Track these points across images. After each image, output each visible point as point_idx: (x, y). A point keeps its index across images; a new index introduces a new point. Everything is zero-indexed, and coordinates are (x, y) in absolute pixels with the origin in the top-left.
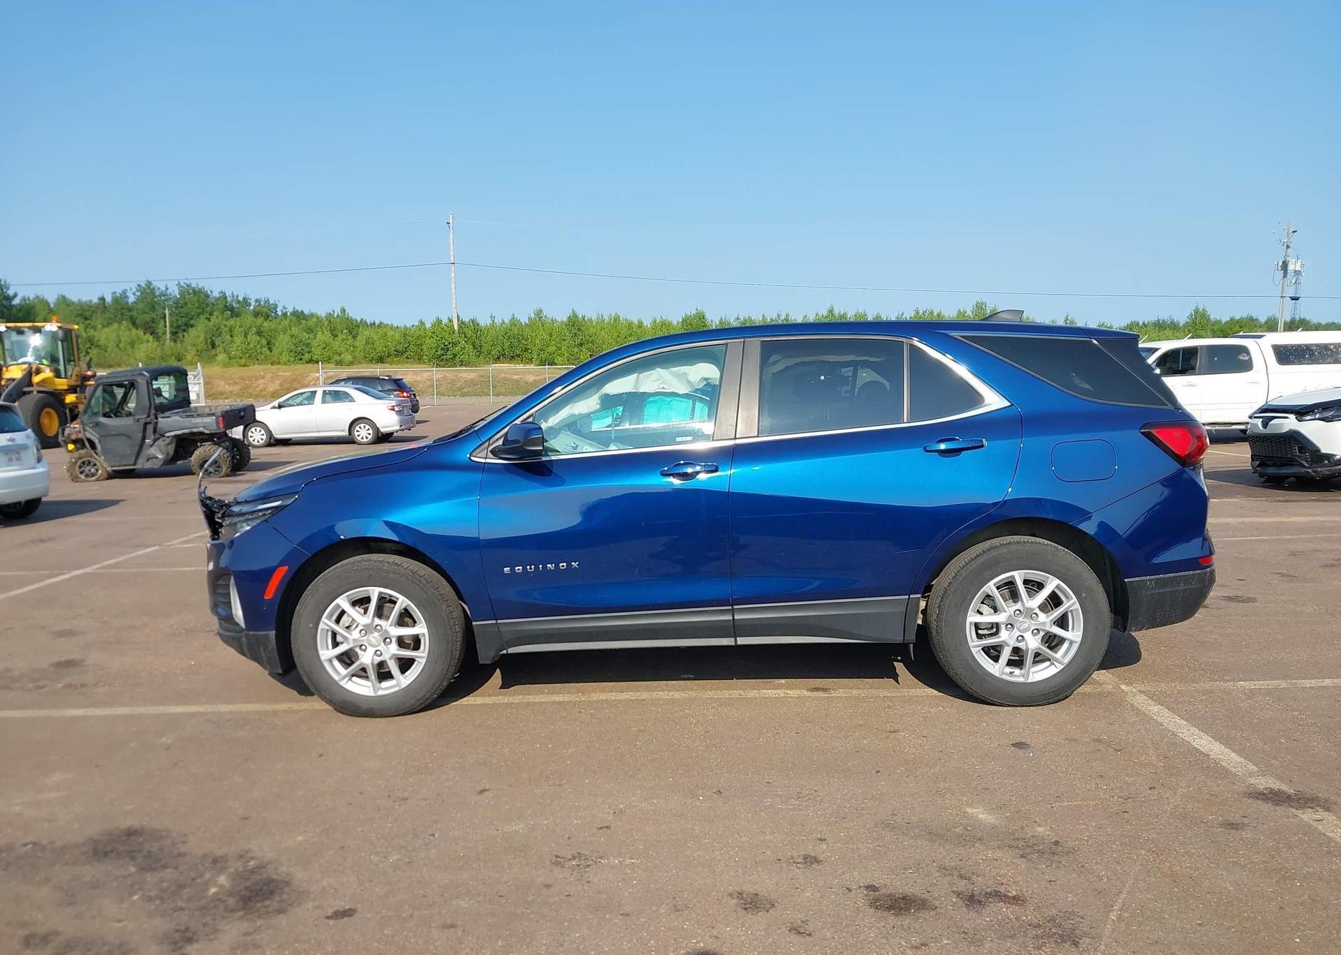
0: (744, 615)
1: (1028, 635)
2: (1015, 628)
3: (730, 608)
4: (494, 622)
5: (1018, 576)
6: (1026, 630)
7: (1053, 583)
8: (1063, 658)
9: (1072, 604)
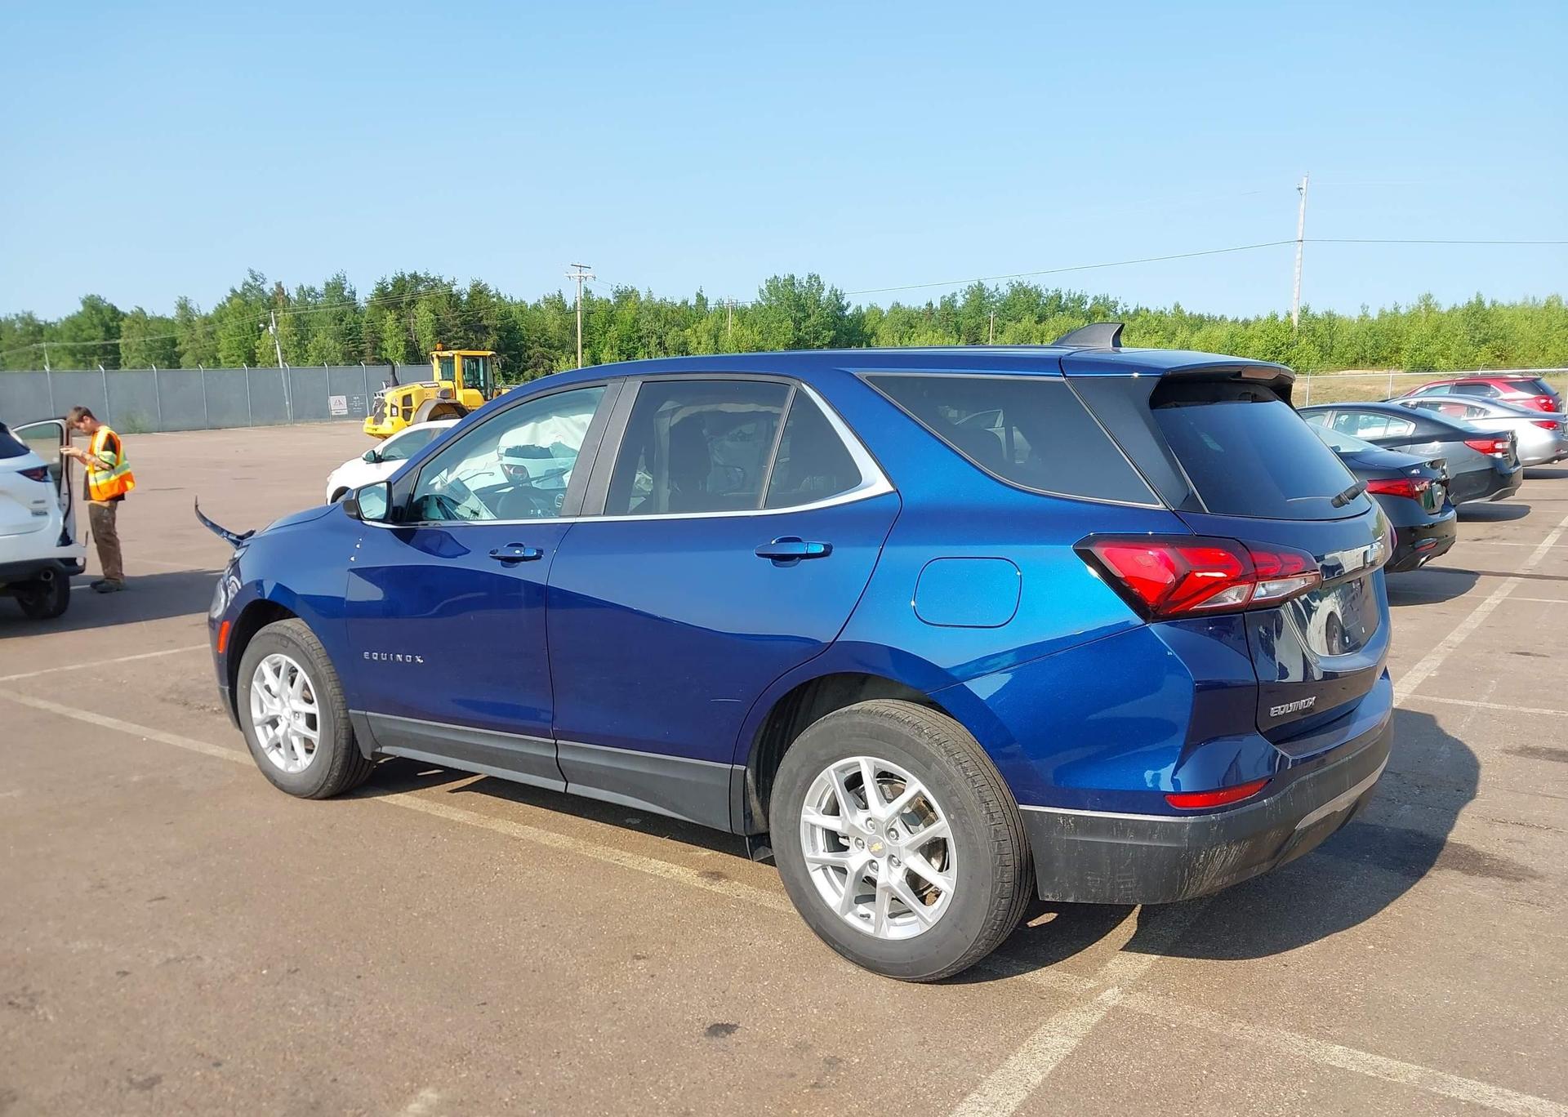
0: (574, 753)
1: (883, 863)
2: (867, 848)
3: (554, 741)
4: (364, 713)
6: (879, 854)
7: (914, 786)
8: (933, 913)
9: (941, 827)
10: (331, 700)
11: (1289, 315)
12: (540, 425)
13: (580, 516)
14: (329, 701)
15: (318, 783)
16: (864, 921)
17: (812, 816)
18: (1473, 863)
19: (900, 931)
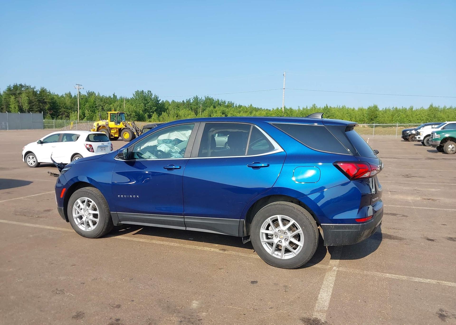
0: (188, 220)
1: (283, 241)
2: (278, 237)
3: (183, 216)
4: (116, 212)
5: (279, 217)
6: (282, 239)
7: (292, 221)
8: (297, 252)
9: (300, 231)
10: (104, 209)
11: (282, 108)
12: (171, 134)
13: (190, 157)
14: (103, 210)
15: (98, 233)
16: (278, 255)
17: (263, 231)
18: (390, 237)
19: (288, 256)
